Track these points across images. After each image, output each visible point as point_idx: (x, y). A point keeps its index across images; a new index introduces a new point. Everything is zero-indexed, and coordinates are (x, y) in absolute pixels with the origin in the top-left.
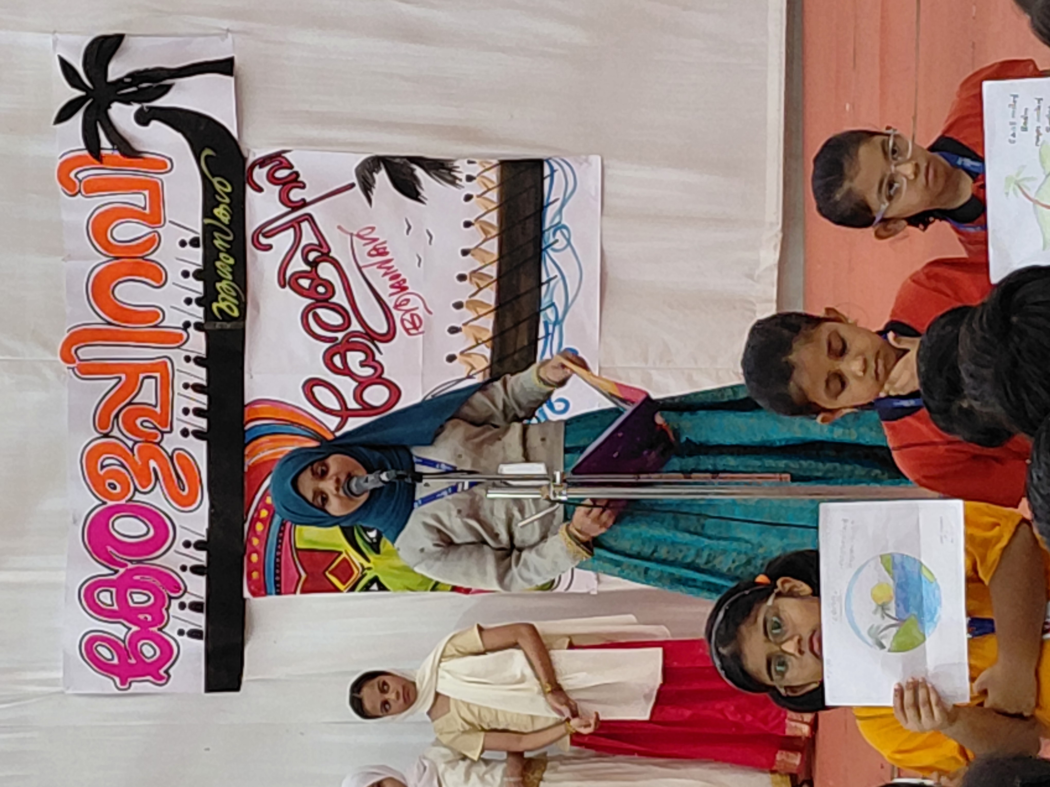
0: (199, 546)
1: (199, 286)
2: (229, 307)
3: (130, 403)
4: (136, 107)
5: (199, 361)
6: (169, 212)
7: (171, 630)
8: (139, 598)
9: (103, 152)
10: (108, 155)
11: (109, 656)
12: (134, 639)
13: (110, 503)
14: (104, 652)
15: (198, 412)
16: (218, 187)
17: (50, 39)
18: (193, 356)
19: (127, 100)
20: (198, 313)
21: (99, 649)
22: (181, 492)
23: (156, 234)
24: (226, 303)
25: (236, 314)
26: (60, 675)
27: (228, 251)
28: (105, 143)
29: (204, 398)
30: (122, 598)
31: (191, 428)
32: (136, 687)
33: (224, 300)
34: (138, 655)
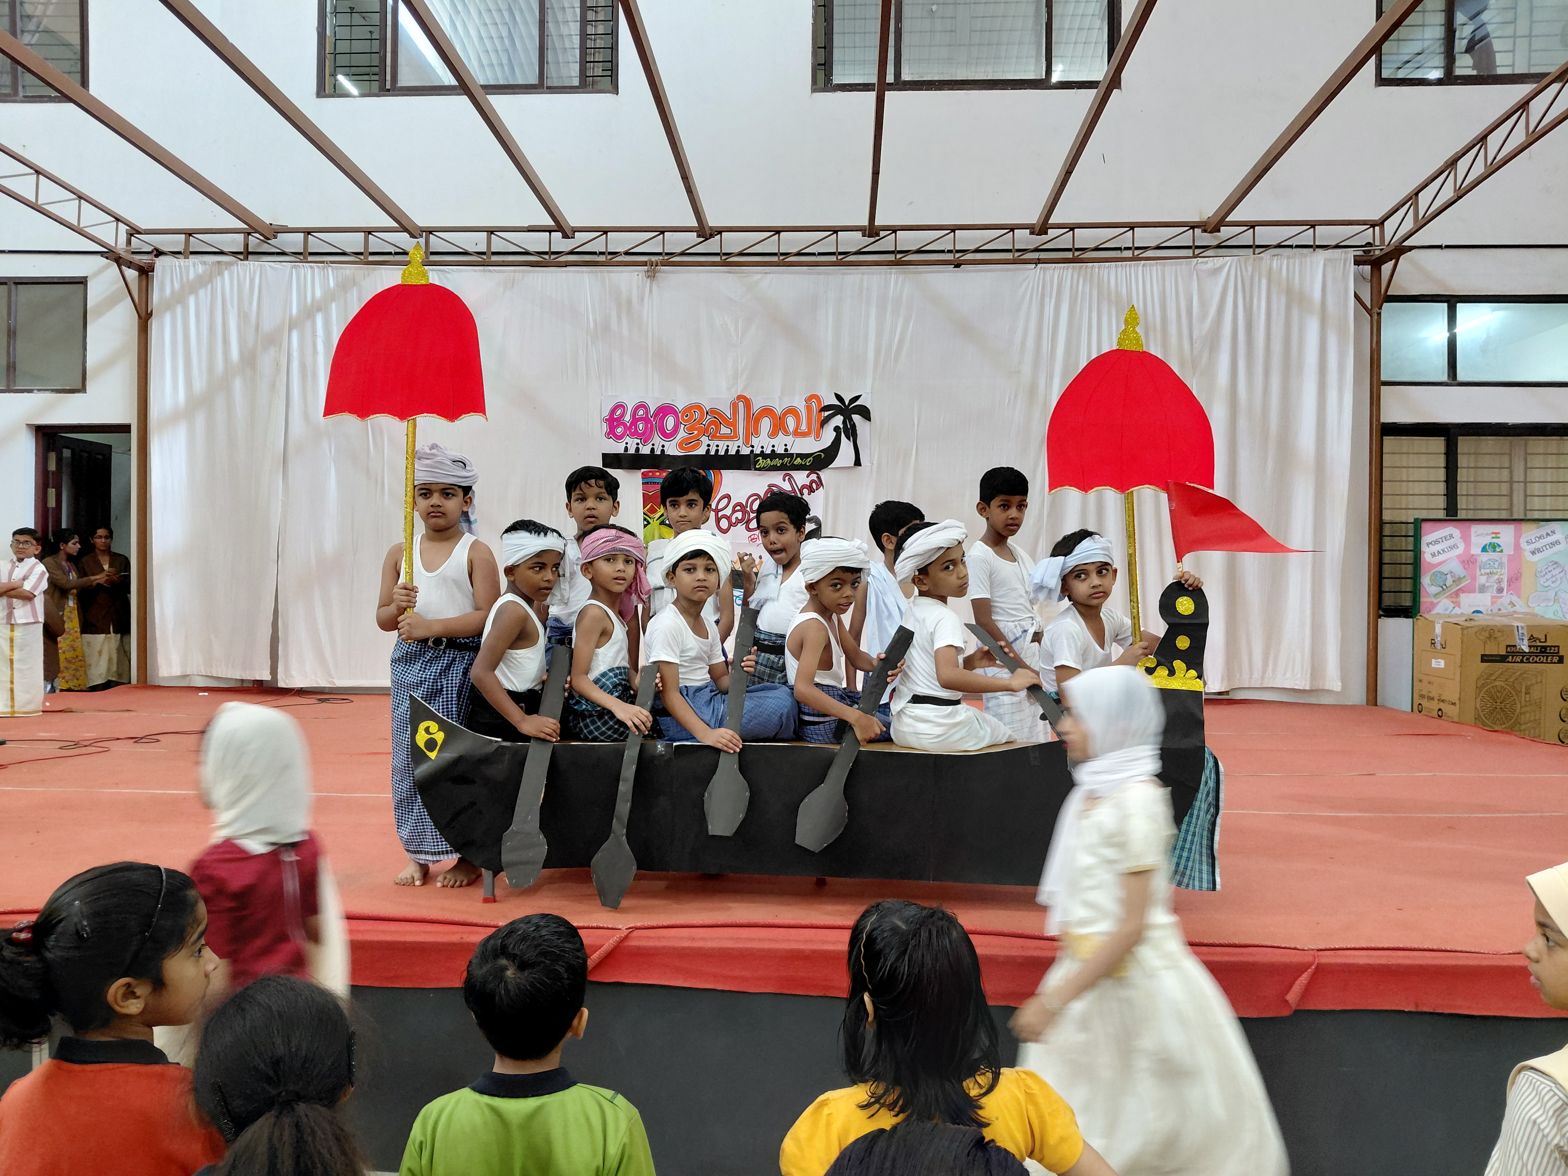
0: (663, 451)
1: (768, 452)
2: (760, 464)
3: (720, 423)
4: (841, 426)
5: (738, 451)
6: (798, 440)
7: (628, 439)
8: (641, 426)
9: (823, 413)
11: (617, 414)
12: (624, 425)
13: (680, 415)
14: (619, 412)
15: (717, 451)
16: (809, 459)
17: (869, 391)
18: (740, 449)
19: (844, 422)
20: (757, 451)
21: (620, 410)
22: (684, 444)
23: (790, 434)
25: (757, 467)
26: (609, 394)
27: (782, 463)
28: (827, 413)
29: (723, 453)
30: (641, 419)
31: (710, 448)
32: (605, 425)
33: (763, 462)
34: (618, 426)
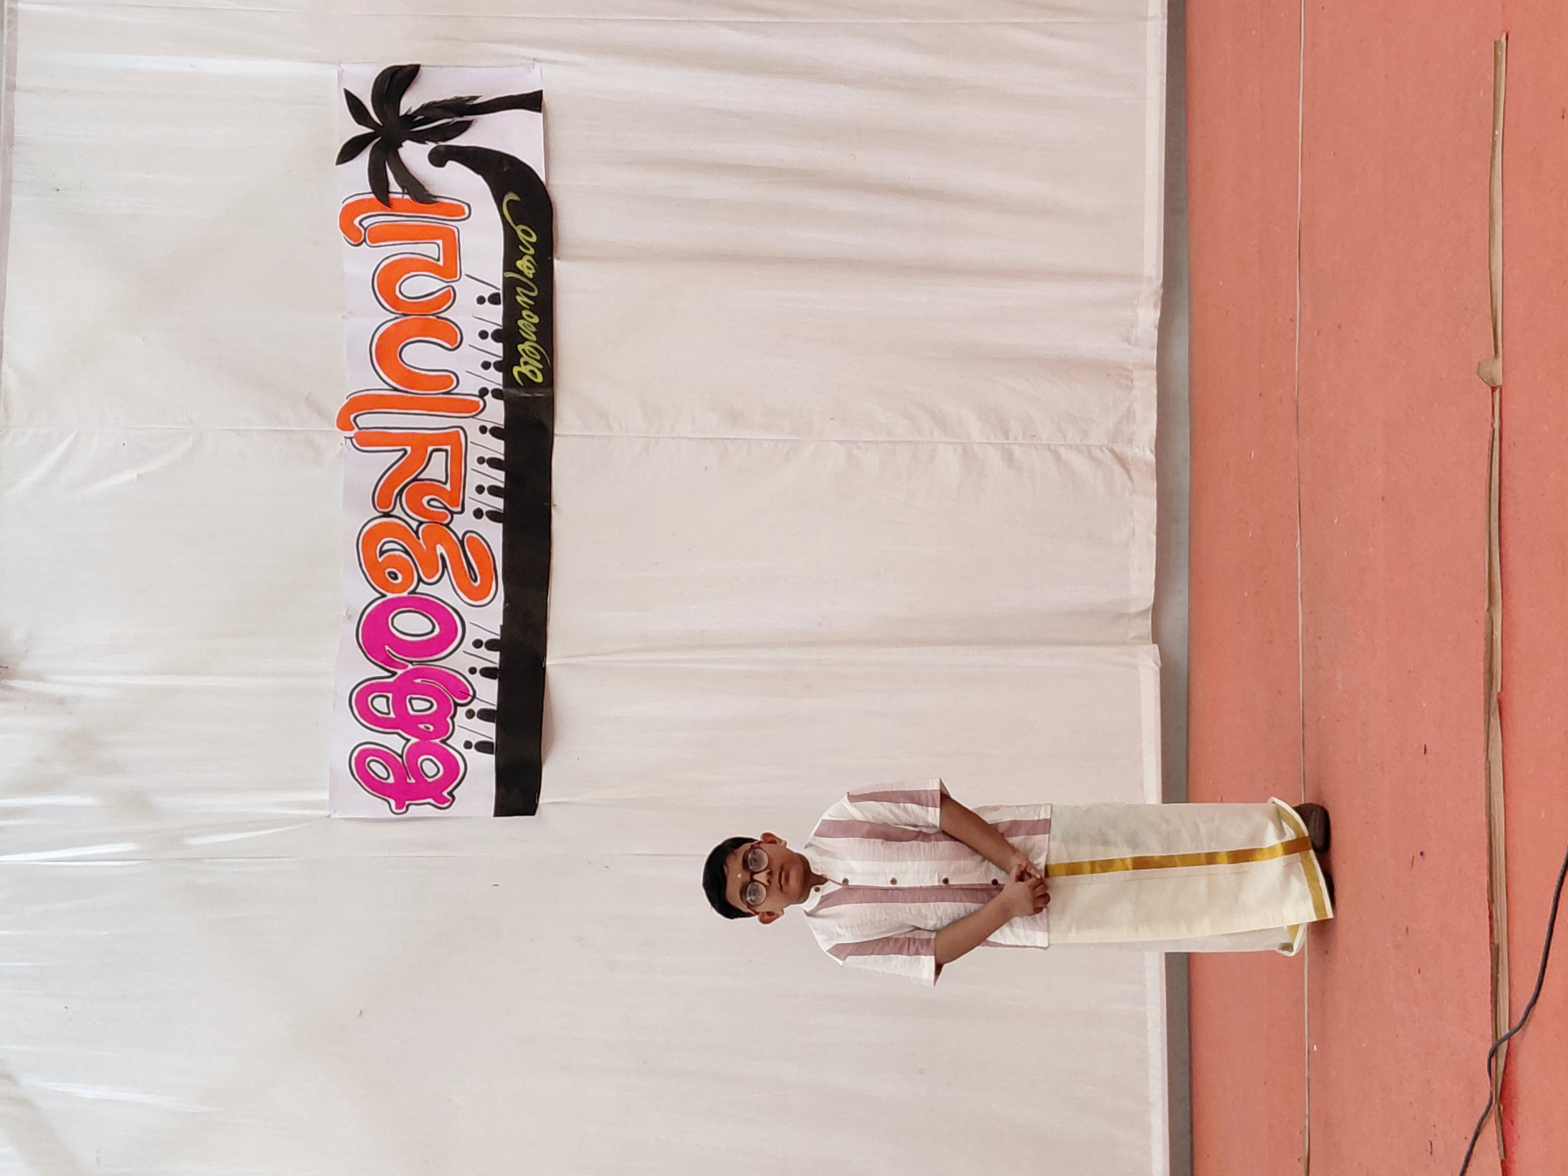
0: (491, 645)
1: (498, 349)
2: (532, 372)
3: (415, 479)
4: (431, 145)
5: (496, 432)
6: (467, 265)
7: (456, 742)
8: (420, 705)
9: (392, 196)
10: (398, 199)
11: (383, 773)
12: (414, 753)
13: (390, 596)
14: (378, 769)
15: (494, 491)
16: (521, 235)
17: (334, 71)
18: (489, 426)
19: (420, 138)
20: (495, 379)
21: (372, 764)
22: (473, 583)
23: (451, 288)
24: (530, 367)
25: (540, 379)
26: (325, 796)
27: (532, 309)
28: (394, 186)
29: (501, 475)
30: (399, 705)
31: (485, 509)
32: (415, 810)
33: (526, 363)
